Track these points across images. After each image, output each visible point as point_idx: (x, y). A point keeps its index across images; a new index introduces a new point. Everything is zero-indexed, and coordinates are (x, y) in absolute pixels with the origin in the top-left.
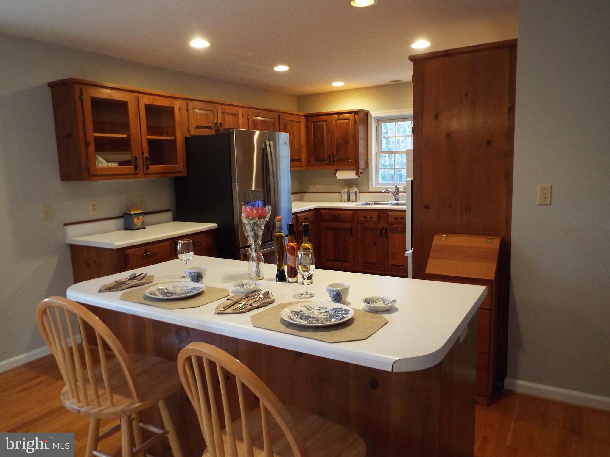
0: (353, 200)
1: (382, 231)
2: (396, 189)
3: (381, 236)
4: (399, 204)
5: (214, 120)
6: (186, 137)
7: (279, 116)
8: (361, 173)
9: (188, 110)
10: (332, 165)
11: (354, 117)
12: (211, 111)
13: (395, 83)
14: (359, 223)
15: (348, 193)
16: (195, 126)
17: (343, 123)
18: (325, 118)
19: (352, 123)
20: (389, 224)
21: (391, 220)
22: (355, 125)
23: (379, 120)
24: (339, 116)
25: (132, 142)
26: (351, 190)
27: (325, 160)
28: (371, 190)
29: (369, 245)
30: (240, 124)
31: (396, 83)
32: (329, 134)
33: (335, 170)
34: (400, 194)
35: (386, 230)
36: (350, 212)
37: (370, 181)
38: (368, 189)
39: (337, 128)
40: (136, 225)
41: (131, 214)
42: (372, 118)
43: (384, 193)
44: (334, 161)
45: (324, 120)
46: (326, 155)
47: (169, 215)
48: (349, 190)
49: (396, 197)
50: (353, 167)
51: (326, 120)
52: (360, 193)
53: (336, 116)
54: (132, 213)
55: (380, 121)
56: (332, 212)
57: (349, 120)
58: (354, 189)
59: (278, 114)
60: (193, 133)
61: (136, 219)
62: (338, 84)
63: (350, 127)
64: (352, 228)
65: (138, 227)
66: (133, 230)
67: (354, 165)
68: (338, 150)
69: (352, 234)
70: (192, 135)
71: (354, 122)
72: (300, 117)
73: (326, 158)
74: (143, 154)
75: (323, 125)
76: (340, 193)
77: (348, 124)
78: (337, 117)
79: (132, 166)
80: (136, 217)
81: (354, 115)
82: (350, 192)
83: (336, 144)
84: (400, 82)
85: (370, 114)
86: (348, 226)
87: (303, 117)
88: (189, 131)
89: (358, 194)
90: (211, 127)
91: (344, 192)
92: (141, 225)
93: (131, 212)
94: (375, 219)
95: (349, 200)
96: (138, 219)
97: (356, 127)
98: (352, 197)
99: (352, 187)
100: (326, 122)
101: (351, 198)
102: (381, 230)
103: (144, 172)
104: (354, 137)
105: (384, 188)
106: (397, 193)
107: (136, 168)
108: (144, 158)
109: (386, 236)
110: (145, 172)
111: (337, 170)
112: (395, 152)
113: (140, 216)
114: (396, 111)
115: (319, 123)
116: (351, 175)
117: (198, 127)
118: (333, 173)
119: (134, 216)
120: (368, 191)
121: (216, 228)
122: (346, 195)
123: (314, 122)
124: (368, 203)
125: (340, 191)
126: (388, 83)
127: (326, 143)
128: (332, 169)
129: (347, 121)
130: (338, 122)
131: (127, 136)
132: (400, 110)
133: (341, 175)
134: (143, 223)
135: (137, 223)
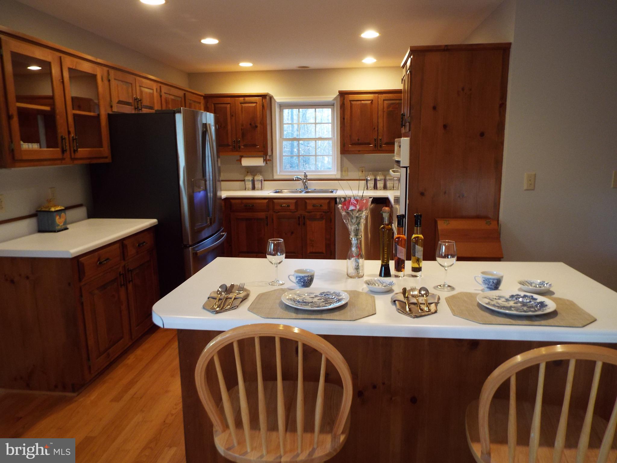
0: (258, 187)
1: (300, 220)
2: (305, 176)
3: (299, 224)
4: (310, 191)
5: (133, 95)
6: (109, 115)
7: (185, 94)
8: (268, 160)
9: (109, 81)
10: (237, 151)
11: (261, 101)
12: (130, 83)
13: (302, 69)
14: (275, 212)
15: (253, 182)
16: (117, 101)
17: (250, 107)
18: (229, 100)
19: (259, 108)
20: (307, 212)
21: (309, 207)
22: (263, 110)
23: (281, 106)
24: (244, 99)
25: (58, 117)
26: (256, 178)
27: (228, 145)
28: (276, 177)
29: (286, 234)
30: (155, 102)
31: (304, 69)
32: (233, 118)
33: (240, 156)
34: (308, 181)
35: (304, 218)
36: (266, 201)
37: (274, 168)
38: (273, 177)
39: (242, 112)
40: (58, 225)
41: (52, 212)
42: (276, 104)
43: (295, 180)
44: (240, 147)
45: (227, 102)
46: (230, 140)
47: (82, 211)
48: (254, 178)
49: (305, 184)
50: (262, 154)
51: (229, 102)
52: (265, 181)
53: (241, 99)
54: (53, 209)
55: (283, 106)
56: (244, 201)
57: (256, 104)
58: (259, 177)
59: (184, 92)
60: (115, 109)
61: (57, 218)
62: (245, 65)
63: (257, 111)
64: (267, 218)
65: (60, 227)
66: (55, 232)
67: (262, 151)
68: (243, 135)
69: (267, 224)
70: (114, 112)
71: (262, 107)
72: (200, 97)
73: (230, 144)
74: (69, 133)
75: (226, 108)
76: (244, 181)
77: (255, 107)
78: (243, 100)
79: (58, 149)
80: (57, 215)
81: (261, 99)
82: (255, 179)
83: (242, 129)
84: (308, 69)
85: (274, 99)
86: (262, 215)
87: (202, 97)
88: (111, 107)
89: (263, 181)
90: (131, 103)
91: (249, 180)
92: (63, 225)
93: (50, 209)
94: (292, 207)
95: (254, 188)
96: (60, 217)
97: (264, 111)
98: (258, 185)
99: (256, 175)
100: (229, 104)
101: (256, 186)
102: (299, 218)
103: (71, 156)
104: (262, 122)
105: (295, 175)
106: (306, 180)
107: (63, 151)
108: (71, 139)
109: (304, 224)
110: (73, 157)
111: (242, 157)
112: (298, 140)
113: (61, 213)
114: (303, 97)
115: (220, 105)
116: (258, 162)
117: (120, 102)
118: (237, 160)
119: (55, 214)
120: (272, 179)
121: (156, 224)
122: (251, 183)
123: (214, 104)
124: (277, 191)
125: (243, 179)
126: (296, 68)
127: (229, 127)
128: (236, 155)
129: (254, 105)
130: (244, 105)
131: (51, 108)
132: (308, 97)
133: (246, 162)
134: (65, 223)
135: (59, 222)
